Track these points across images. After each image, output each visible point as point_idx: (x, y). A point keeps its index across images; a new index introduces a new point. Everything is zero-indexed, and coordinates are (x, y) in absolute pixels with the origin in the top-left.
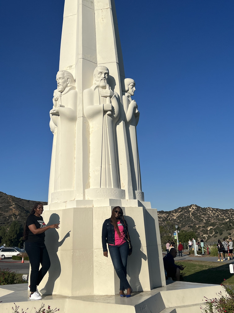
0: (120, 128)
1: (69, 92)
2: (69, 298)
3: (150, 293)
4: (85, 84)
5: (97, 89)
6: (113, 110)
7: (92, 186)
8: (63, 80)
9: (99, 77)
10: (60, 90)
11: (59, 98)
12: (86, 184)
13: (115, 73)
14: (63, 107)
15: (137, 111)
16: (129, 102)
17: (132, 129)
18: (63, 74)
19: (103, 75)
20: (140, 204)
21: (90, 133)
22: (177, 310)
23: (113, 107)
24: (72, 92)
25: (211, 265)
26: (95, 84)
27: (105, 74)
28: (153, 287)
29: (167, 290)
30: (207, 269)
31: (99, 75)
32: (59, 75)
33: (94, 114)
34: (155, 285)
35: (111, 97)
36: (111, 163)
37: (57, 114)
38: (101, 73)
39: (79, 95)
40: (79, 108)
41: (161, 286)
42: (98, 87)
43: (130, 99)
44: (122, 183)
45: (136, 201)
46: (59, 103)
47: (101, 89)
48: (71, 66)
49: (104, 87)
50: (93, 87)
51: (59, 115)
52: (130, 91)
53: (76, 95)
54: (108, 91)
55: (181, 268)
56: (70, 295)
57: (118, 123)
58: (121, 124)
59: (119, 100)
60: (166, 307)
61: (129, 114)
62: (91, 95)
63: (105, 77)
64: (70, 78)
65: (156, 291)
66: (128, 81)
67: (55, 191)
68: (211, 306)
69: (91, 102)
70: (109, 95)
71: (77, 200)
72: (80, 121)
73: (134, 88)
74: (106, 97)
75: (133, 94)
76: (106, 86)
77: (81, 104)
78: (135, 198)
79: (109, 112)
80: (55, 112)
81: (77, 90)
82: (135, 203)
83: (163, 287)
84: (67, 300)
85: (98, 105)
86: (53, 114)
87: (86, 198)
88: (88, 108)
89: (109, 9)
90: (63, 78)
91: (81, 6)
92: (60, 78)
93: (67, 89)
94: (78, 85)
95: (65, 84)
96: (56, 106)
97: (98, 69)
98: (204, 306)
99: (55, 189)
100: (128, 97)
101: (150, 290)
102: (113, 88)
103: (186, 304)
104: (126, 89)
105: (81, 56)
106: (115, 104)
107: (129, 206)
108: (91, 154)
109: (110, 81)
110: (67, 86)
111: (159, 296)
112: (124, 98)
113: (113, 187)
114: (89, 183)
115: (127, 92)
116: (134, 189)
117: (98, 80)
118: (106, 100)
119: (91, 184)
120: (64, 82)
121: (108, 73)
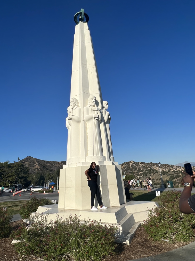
0: (102, 125)
1: (77, 108)
2: (81, 210)
3: (120, 207)
4: (84, 105)
5: (90, 107)
6: (98, 117)
7: (89, 155)
8: (73, 103)
9: (91, 101)
10: (72, 108)
11: (72, 112)
12: (86, 154)
13: (98, 99)
14: (74, 116)
15: (109, 117)
16: (105, 113)
17: (107, 125)
18: (74, 100)
19: (93, 100)
20: (113, 164)
21: (88, 128)
22: (134, 215)
23: (98, 116)
24: (78, 108)
25: (143, 192)
26: (89, 104)
27: (94, 100)
28: (121, 204)
29: (127, 205)
30: (142, 194)
31: (91, 100)
32: (71, 100)
33: (89, 119)
34: (122, 203)
35: (97, 111)
36: (98, 143)
37: (71, 119)
38: (92, 99)
39: (82, 110)
40: (82, 116)
41: (124, 204)
42: (91, 106)
43: (106, 111)
44: (104, 153)
45: (111, 162)
46: (71, 114)
47: (92, 107)
48: (77, 96)
49: (94, 106)
50: (88, 106)
51: (71, 120)
52: (106, 107)
53: (80, 109)
54: (95, 108)
55: (132, 194)
56: (81, 209)
57: (101, 123)
58: (103, 123)
59: (101, 112)
60: (128, 213)
61: (106, 119)
62: (88, 110)
63: (94, 101)
64: (77, 102)
65: (122, 206)
66: (105, 103)
67: (71, 158)
68: (151, 212)
69: (88, 113)
70: (96, 110)
71: (82, 162)
72: (82, 122)
73: (108, 106)
74: (95, 111)
75: (107, 109)
76: (95, 105)
77: (83, 114)
78: (110, 160)
79: (97, 118)
80: (70, 118)
81: (80, 107)
82: (110, 163)
83: (125, 204)
84: (80, 211)
85: (91, 115)
86: (68, 119)
87: (87, 161)
88: (86, 116)
89: (95, 68)
90: (73, 102)
91: (81, 67)
92: (72, 102)
93: (75, 107)
94: (80, 105)
95: (74, 105)
96: (70, 115)
97: (91, 97)
98: (148, 212)
99: (71, 156)
100: (105, 110)
101: (119, 205)
102: (98, 107)
103: (137, 212)
104: (104, 106)
105: (82, 91)
106: (99, 114)
107: (108, 165)
108: (88, 139)
109: (97, 103)
110: (75, 105)
111: (124, 208)
112: (103, 111)
113: (100, 155)
114: (88, 153)
115: (104, 107)
116: (110, 156)
117: (90, 102)
118: (95, 112)
119: (89, 154)
120: (74, 104)
121: (95, 99)
